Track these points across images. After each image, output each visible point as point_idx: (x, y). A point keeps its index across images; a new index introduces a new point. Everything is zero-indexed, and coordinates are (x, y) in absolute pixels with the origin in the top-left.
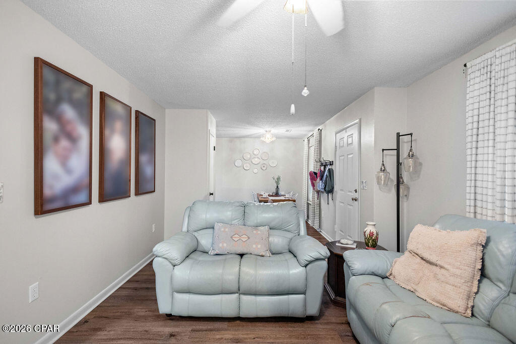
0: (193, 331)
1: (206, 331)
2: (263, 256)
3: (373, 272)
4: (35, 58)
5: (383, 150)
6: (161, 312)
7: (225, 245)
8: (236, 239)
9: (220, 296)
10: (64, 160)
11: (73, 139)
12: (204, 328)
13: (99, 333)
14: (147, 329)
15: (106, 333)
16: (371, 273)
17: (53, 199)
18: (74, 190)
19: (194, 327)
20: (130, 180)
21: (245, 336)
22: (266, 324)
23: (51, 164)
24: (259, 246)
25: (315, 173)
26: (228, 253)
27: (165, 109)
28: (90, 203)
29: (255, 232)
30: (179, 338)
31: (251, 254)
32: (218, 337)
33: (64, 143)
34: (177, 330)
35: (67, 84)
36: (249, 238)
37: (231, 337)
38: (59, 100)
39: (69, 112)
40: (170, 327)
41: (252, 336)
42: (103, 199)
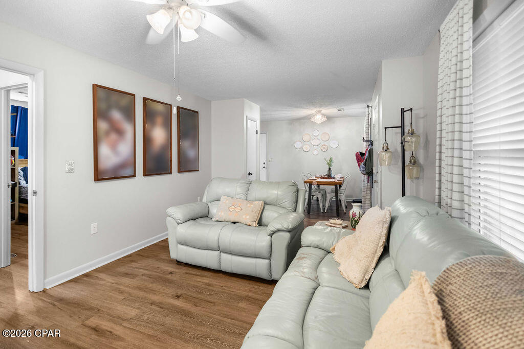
0: (186, 273)
1: (194, 275)
2: (250, 226)
3: (317, 245)
4: (93, 85)
5: (386, 128)
6: (171, 257)
7: (223, 214)
8: (231, 210)
9: (206, 251)
10: (114, 147)
11: (120, 132)
12: (195, 273)
13: (133, 263)
14: (160, 266)
15: (137, 264)
16: (316, 246)
17: (105, 172)
18: (122, 166)
19: (188, 271)
20: (171, 161)
21: (217, 284)
22: (240, 280)
23: (104, 150)
24: (248, 217)
25: (362, 154)
26: (224, 221)
27: (211, 101)
28: (134, 176)
29: (248, 205)
30: (174, 275)
31: (241, 223)
32: (198, 280)
33: (113, 136)
34: (177, 271)
35: (115, 97)
36: (242, 209)
37: (207, 282)
38: (109, 107)
39: (116, 115)
40: (172, 267)
41: (222, 285)
42: (146, 174)
